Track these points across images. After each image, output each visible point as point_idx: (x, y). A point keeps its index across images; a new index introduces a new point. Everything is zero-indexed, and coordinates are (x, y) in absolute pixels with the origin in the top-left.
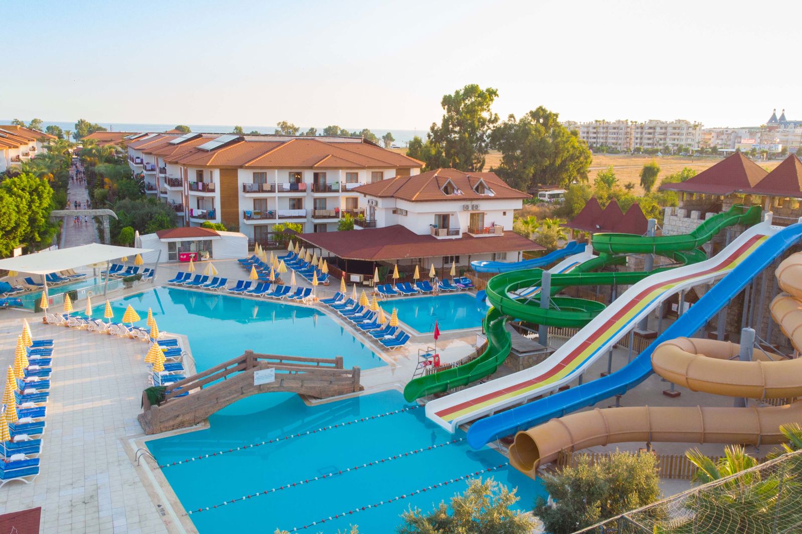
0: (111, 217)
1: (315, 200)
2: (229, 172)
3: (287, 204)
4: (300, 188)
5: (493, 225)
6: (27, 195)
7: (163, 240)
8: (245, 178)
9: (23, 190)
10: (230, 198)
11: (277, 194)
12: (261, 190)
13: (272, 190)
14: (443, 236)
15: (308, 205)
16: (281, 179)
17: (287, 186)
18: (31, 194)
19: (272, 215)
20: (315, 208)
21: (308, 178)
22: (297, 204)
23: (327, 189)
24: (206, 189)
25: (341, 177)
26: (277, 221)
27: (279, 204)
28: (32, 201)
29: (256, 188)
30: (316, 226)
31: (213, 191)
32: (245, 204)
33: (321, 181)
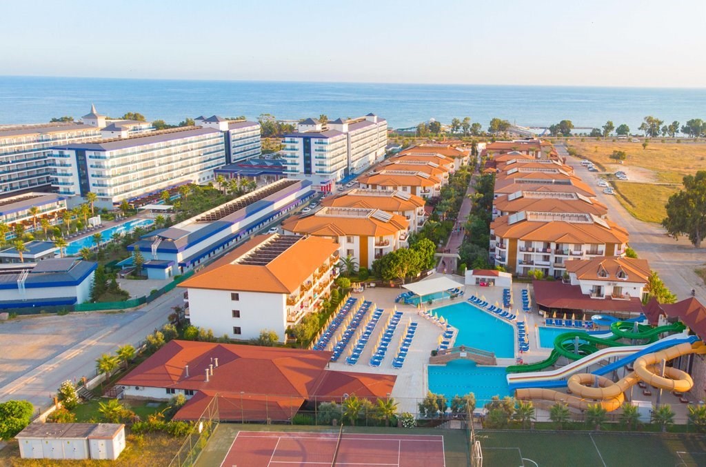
0: (458, 259)
1: (556, 258)
2: (514, 241)
3: (541, 258)
4: (548, 250)
5: (627, 293)
6: (425, 250)
7: (474, 276)
8: (521, 244)
9: (424, 248)
10: (513, 253)
11: (535, 253)
12: (527, 251)
13: (533, 251)
14: (594, 297)
15: (552, 260)
16: (539, 246)
17: (541, 250)
18: (427, 249)
19: (532, 263)
20: (556, 262)
21: (553, 246)
22: (546, 258)
23: (562, 253)
24: (502, 247)
25: (571, 247)
26: (534, 266)
27: (537, 258)
28: (427, 253)
29: (525, 250)
30: (555, 271)
31: (505, 248)
32: (520, 256)
33: (560, 249)
